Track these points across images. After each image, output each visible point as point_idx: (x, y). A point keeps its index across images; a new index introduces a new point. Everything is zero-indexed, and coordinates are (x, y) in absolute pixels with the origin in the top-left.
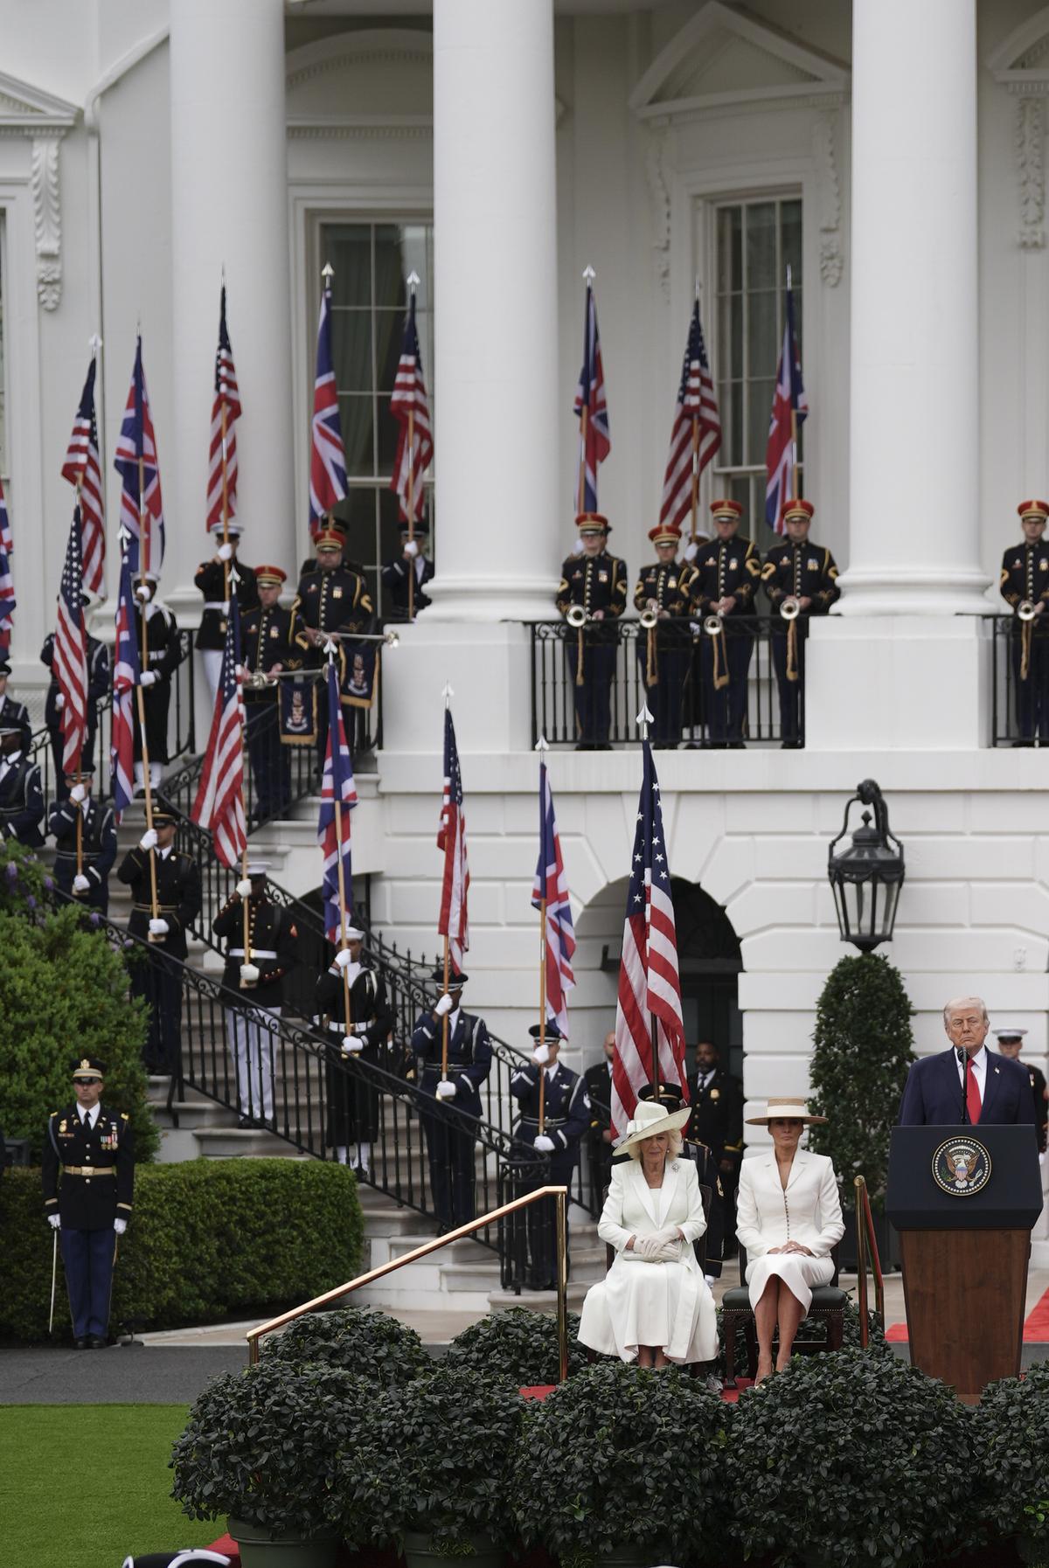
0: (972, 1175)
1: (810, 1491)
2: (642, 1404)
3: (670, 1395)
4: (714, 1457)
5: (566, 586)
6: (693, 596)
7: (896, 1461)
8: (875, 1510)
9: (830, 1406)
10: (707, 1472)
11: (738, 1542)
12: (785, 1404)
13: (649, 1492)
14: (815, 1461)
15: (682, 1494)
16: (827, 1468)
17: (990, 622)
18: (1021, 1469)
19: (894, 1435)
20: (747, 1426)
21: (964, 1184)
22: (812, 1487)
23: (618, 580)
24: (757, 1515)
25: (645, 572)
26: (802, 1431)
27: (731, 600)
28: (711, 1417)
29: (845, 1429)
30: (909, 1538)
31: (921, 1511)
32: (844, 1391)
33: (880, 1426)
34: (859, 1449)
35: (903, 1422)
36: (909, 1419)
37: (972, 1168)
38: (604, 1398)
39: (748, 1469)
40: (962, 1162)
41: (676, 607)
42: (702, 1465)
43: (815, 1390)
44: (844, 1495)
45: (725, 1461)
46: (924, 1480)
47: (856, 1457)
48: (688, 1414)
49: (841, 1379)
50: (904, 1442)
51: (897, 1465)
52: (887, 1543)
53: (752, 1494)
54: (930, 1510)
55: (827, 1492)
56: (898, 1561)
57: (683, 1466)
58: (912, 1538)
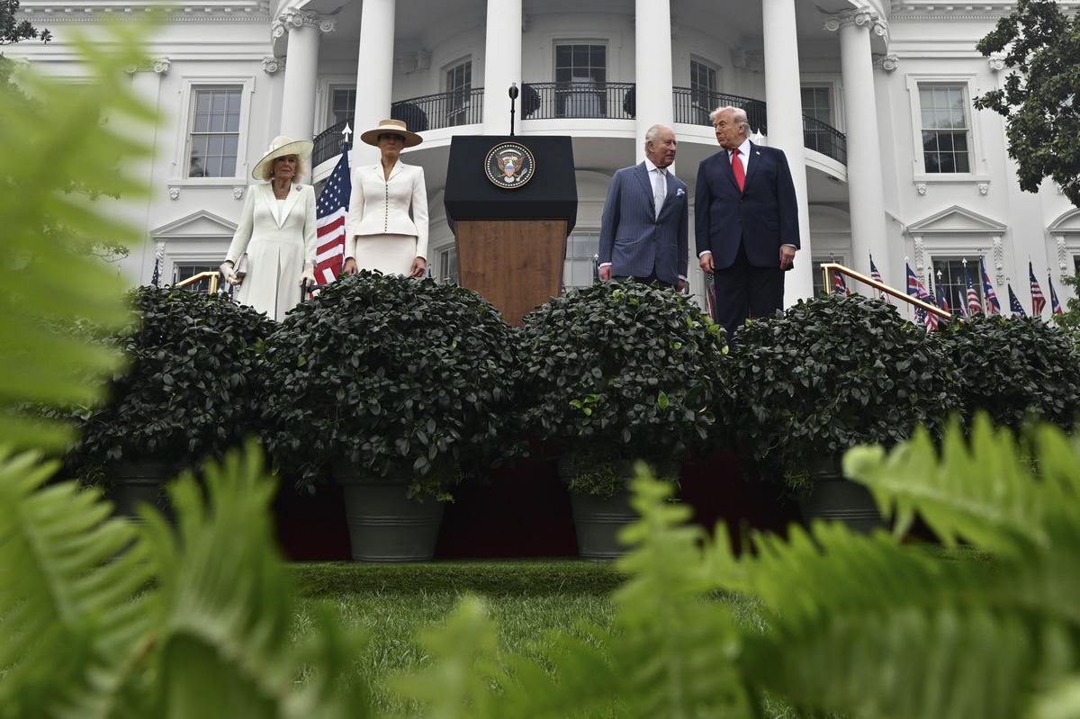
0: (518, 173)
1: (341, 382)
7: (435, 350)
8: (409, 404)
10: (237, 377)
13: (167, 389)
14: (348, 351)
15: (206, 397)
16: (360, 357)
18: (567, 362)
19: (433, 327)
21: (512, 179)
22: (341, 377)
24: (283, 415)
26: (336, 321)
28: (251, 328)
29: (382, 319)
30: (445, 436)
31: (460, 407)
33: (419, 315)
34: (395, 338)
35: (445, 317)
36: (450, 313)
37: (519, 167)
39: (278, 369)
40: (510, 162)
42: (233, 370)
44: (376, 387)
46: (464, 373)
47: (390, 346)
50: (445, 334)
51: (434, 354)
52: (421, 442)
53: (279, 395)
54: (468, 407)
55: (359, 385)
56: (433, 463)
57: (211, 369)
58: (448, 437)
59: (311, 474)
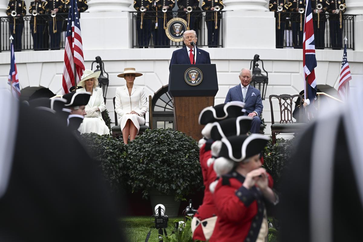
0: (197, 79)
1: (155, 168)
2: (100, 143)
3: (108, 141)
4: (123, 160)
5: (9, 8)
6: (46, 9)
7: (182, 159)
8: (175, 174)
9: (160, 143)
10: (121, 165)
11: (131, 186)
12: (145, 143)
13: (103, 170)
14: (156, 159)
15: (113, 171)
16: (160, 161)
17: (131, 14)
19: (180, 151)
20: (133, 150)
21: (194, 82)
22: (155, 167)
23: (24, 6)
24: (137, 177)
25: (32, 3)
26: (151, 150)
27: (57, 9)
28: (121, 148)
29: (165, 149)
30: (185, 183)
31: (189, 175)
32: (164, 138)
33: (176, 148)
34: (170, 155)
35: (183, 147)
36: (185, 146)
37: (197, 77)
38: (88, 141)
39: (134, 163)
40: (193, 75)
41: (41, 12)
42: (119, 162)
43: (155, 138)
44: (166, 169)
45: (126, 161)
46: (190, 165)
47: (169, 158)
48: (115, 146)
49: (162, 135)
50: (184, 153)
51: (182, 160)
52: (178, 185)
53: (135, 170)
54: (192, 175)
55: (160, 169)
56: (182, 191)
57: (113, 162)
58: (186, 184)
59: (147, 194)
